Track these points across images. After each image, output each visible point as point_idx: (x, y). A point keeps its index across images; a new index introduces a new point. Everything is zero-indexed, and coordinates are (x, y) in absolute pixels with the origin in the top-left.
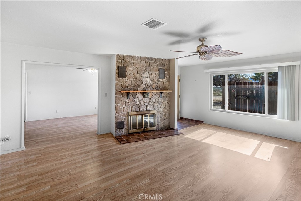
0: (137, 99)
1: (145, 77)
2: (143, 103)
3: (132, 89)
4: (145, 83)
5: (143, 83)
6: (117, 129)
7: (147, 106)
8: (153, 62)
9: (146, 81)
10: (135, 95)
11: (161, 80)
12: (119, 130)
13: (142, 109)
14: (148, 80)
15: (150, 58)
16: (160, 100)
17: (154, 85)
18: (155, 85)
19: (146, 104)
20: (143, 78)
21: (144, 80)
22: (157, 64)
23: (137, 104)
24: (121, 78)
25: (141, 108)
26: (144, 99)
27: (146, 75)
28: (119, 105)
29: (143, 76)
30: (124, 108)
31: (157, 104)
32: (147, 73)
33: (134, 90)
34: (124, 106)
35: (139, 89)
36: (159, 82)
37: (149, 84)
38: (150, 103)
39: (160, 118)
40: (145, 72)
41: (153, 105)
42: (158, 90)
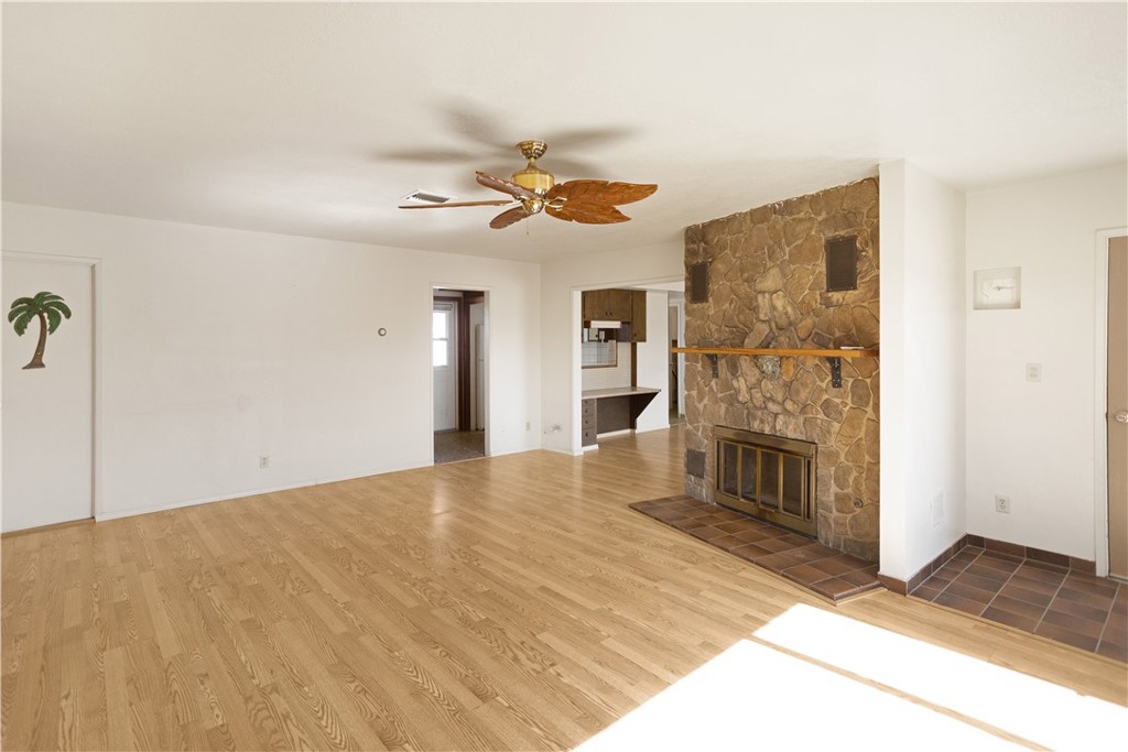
0: (742, 380)
1: (766, 289)
2: (762, 399)
3: (728, 342)
4: (766, 314)
5: (762, 317)
6: (689, 473)
7: (776, 415)
8: (802, 215)
9: (774, 308)
10: (734, 367)
11: (836, 296)
12: (693, 478)
13: (756, 426)
14: (779, 303)
15: (786, 202)
16: (832, 395)
17: (804, 323)
18: (809, 321)
19: (773, 407)
20: (760, 298)
21: (763, 301)
22: (820, 218)
23: (741, 399)
24: (695, 306)
25: (755, 418)
26: (763, 383)
27: (771, 280)
28: (694, 393)
29: (759, 287)
30: (705, 406)
31: (821, 416)
32: (775, 271)
33: (733, 346)
34: (706, 401)
35: (746, 340)
36: (832, 309)
37: (783, 322)
38: (789, 406)
39: (834, 489)
40: (766, 270)
41: (801, 419)
42: (827, 348)
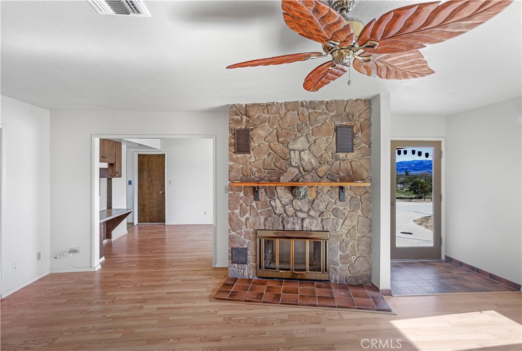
0: (278, 201)
1: (296, 148)
2: (293, 211)
3: (266, 179)
4: (296, 163)
5: (293, 164)
6: (233, 263)
7: (303, 220)
8: (320, 111)
9: (301, 159)
10: (272, 193)
11: (342, 155)
12: (236, 265)
13: (289, 227)
14: (306, 156)
15: (311, 102)
16: (340, 206)
17: (322, 168)
18: (325, 167)
19: (300, 215)
20: (292, 153)
21: (294, 157)
22: (332, 114)
23: (277, 212)
24: (239, 156)
25: (288, 222)
26: (294, 202)
27: (301, 143)
28: (237, 211)
29: (291, 147)
30: (247, 219)
31: (332, 217)
32: (303, 139)
33: (271, 181)
34: (247, 215)
35: (281, 177)
36: (338, 162)
37: (309, 167)
38: (312, 213)
39: (340, 253)
40: (296, 138)
41: (320, 219)
42: (336, 182)
